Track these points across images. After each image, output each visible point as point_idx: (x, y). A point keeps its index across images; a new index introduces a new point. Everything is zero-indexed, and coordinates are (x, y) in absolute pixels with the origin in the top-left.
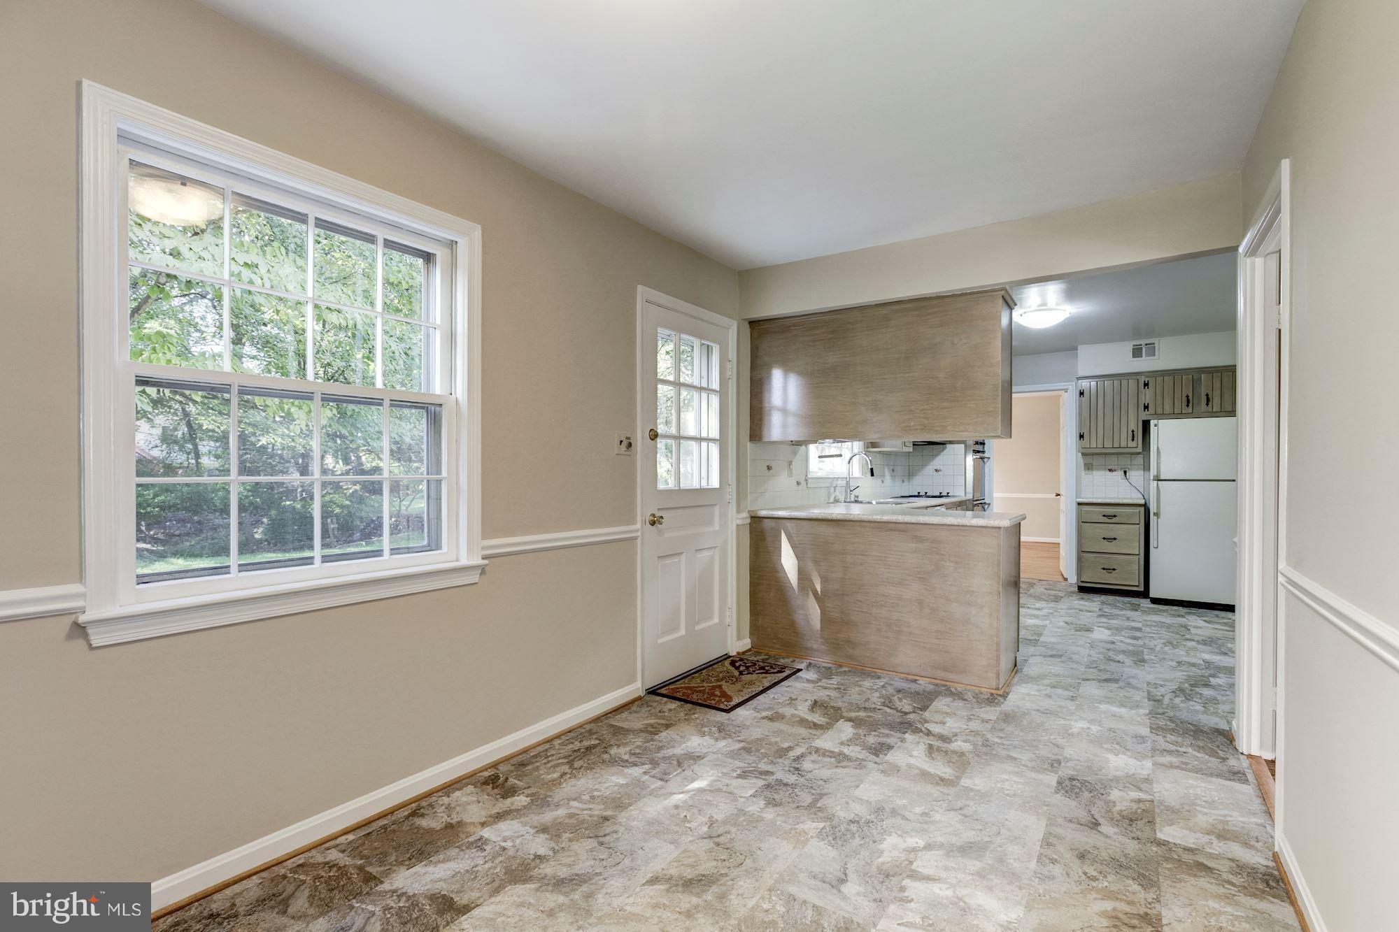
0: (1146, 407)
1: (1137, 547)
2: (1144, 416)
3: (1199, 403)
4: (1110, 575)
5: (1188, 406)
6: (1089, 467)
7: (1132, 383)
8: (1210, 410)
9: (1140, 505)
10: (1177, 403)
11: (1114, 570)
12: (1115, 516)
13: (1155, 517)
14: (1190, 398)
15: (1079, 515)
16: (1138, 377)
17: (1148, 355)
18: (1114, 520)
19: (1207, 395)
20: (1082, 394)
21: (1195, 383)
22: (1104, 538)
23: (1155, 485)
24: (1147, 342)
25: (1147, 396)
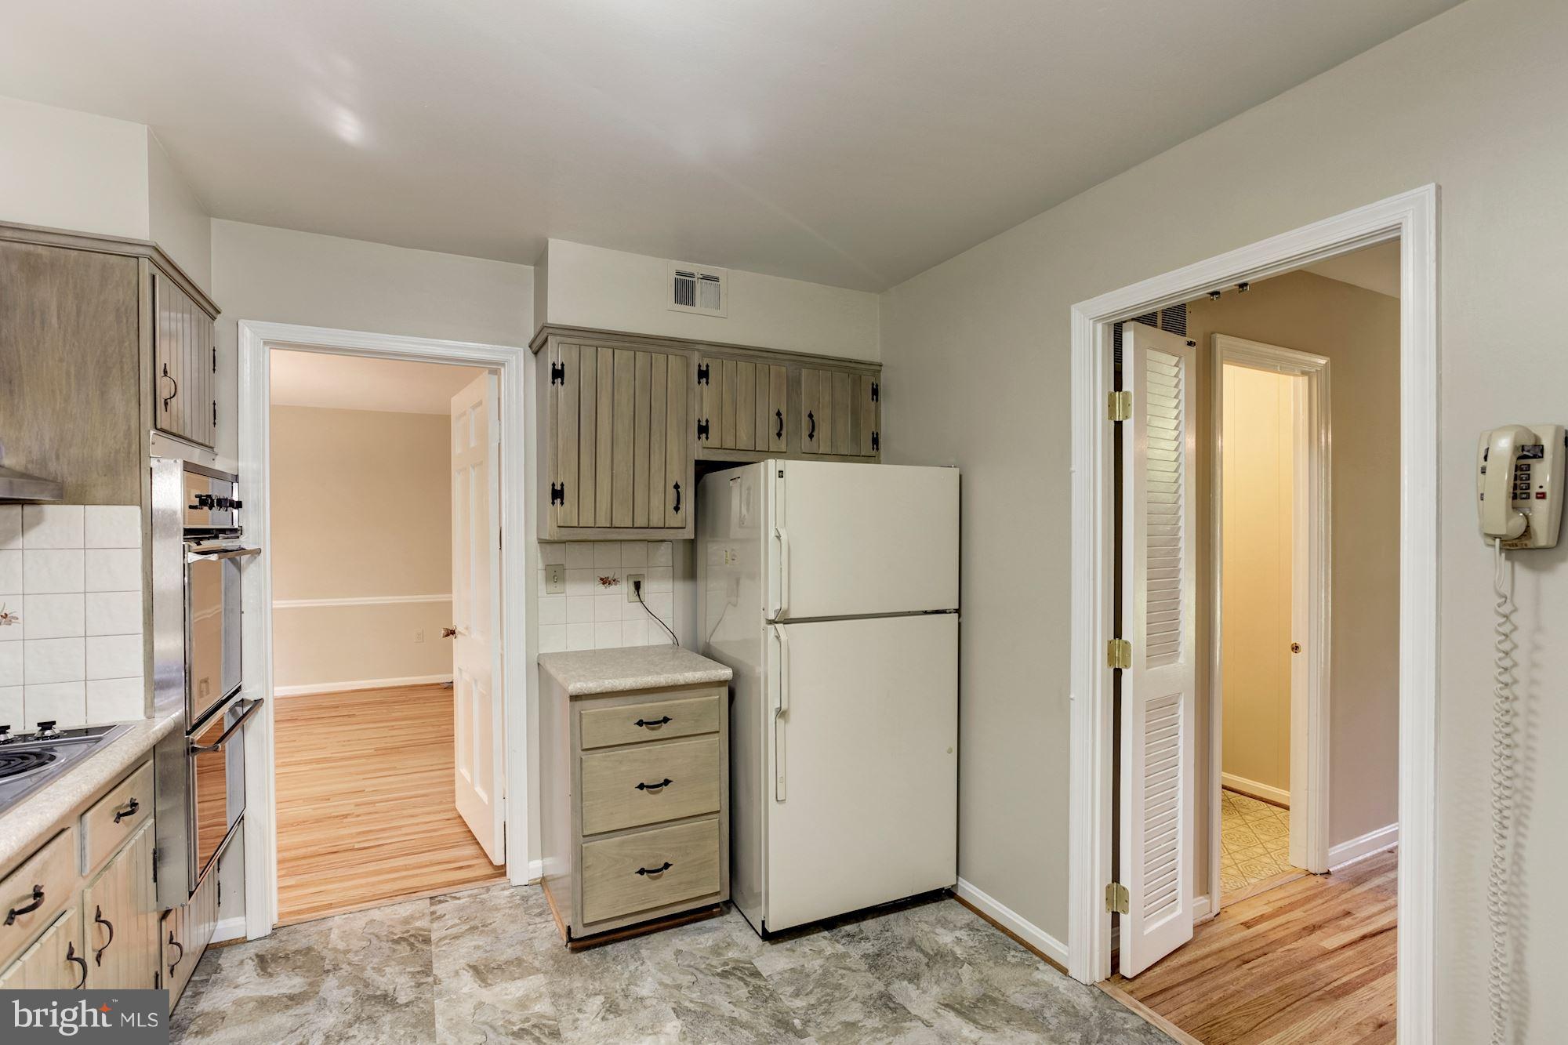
6: (555, 575)
15: (578, 725)
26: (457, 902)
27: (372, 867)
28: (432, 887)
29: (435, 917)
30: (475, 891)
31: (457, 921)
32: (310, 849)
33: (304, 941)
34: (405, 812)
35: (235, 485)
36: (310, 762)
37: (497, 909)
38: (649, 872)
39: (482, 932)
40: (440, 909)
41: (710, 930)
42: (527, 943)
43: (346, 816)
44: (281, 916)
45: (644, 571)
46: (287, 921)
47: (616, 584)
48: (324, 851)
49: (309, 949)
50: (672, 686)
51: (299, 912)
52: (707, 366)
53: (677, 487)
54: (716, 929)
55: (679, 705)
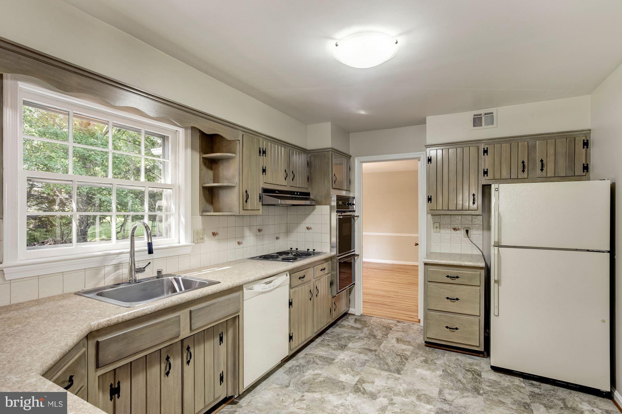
0: (486, 173)
1: (478, 309)
2: (484, 181)
3: (534, 168)
4: (453, 333)
5: (523, 171)
7: (473, 150)
8: (544, 175)
9: (481, 268)
10: (514, 170)
11: (457, 329)
12: (457, 277)
13: (496, 285)
14: (526, 164)
16: (478, 145)
17: (487, 124)
18: (457, 281)
19: (542, 161)
20: (430, 160)
21: (531, 149)
22: (448, 298)
23: (496, 252)
24: (487, 112)
25: (486, 162)
26: (404, 324)
27: (389, 310)
28: (400, 319)
29: (396, 325)
30: (410, 324)
31: (401, 328)
32: (378, 302)
33: (366, 319)
34: (405, 300)
35: (354, 199)
36: (389, 282)
37: (413, 329)
38: (450, 328)
39: (405, 332)
40: (398, 324)
41: (475, 359)
42: (414, 339)
43: (390, 297)
44: (363, 313)
45: (470, 226)
46: (364, 314)
47: (459, 230)
48: (380, 303)
49: (366, 321)
50: (459, 266)
51: (368, 314)
52: (487, 148)
53: (474, 195)
54: (477, 360)
55: (463, 273)
